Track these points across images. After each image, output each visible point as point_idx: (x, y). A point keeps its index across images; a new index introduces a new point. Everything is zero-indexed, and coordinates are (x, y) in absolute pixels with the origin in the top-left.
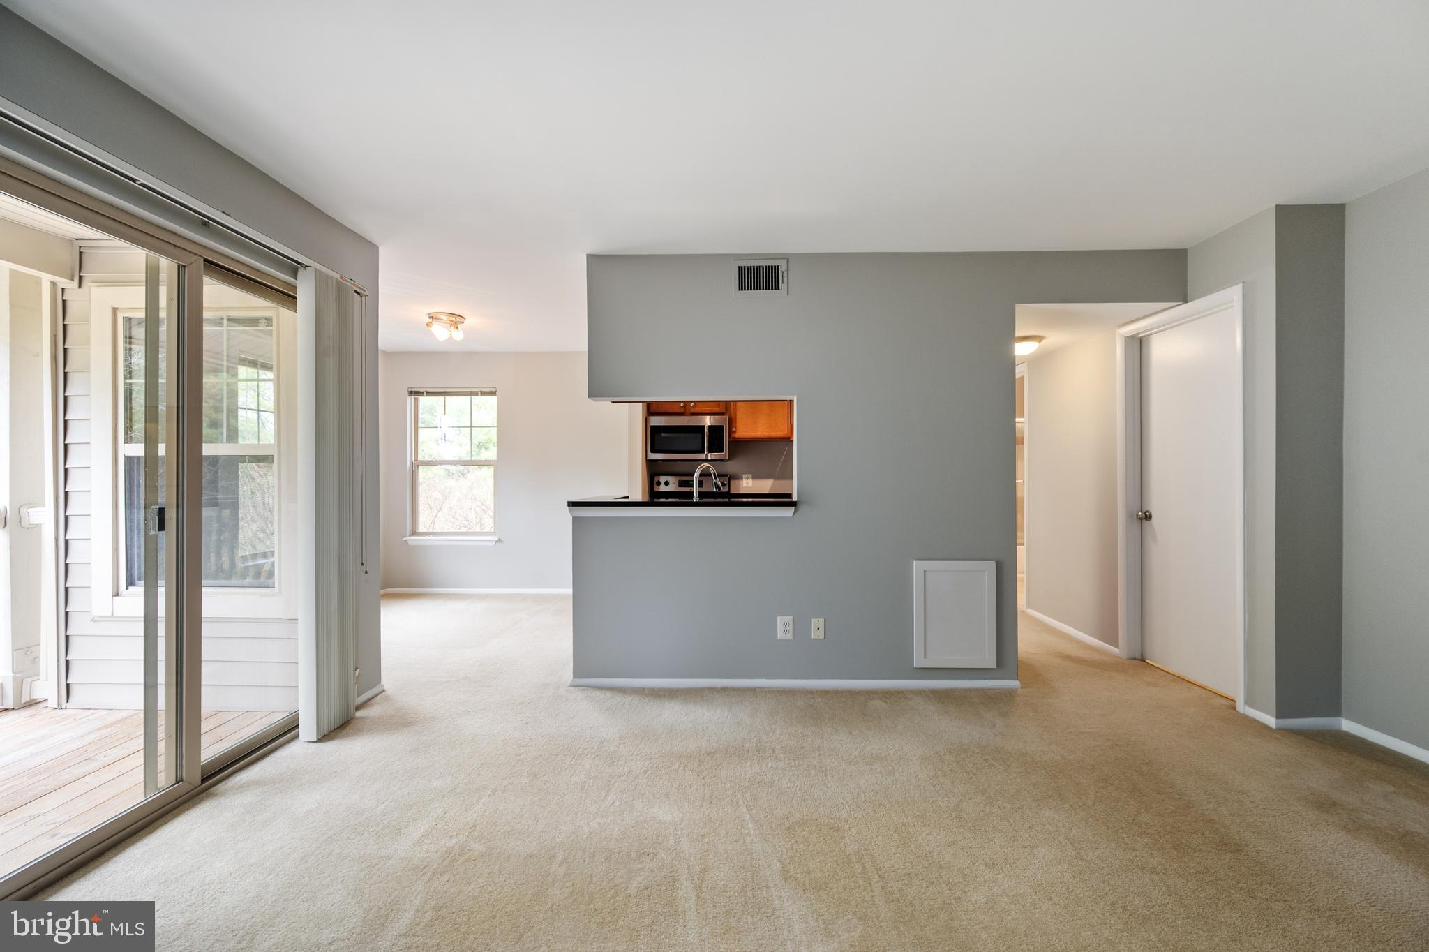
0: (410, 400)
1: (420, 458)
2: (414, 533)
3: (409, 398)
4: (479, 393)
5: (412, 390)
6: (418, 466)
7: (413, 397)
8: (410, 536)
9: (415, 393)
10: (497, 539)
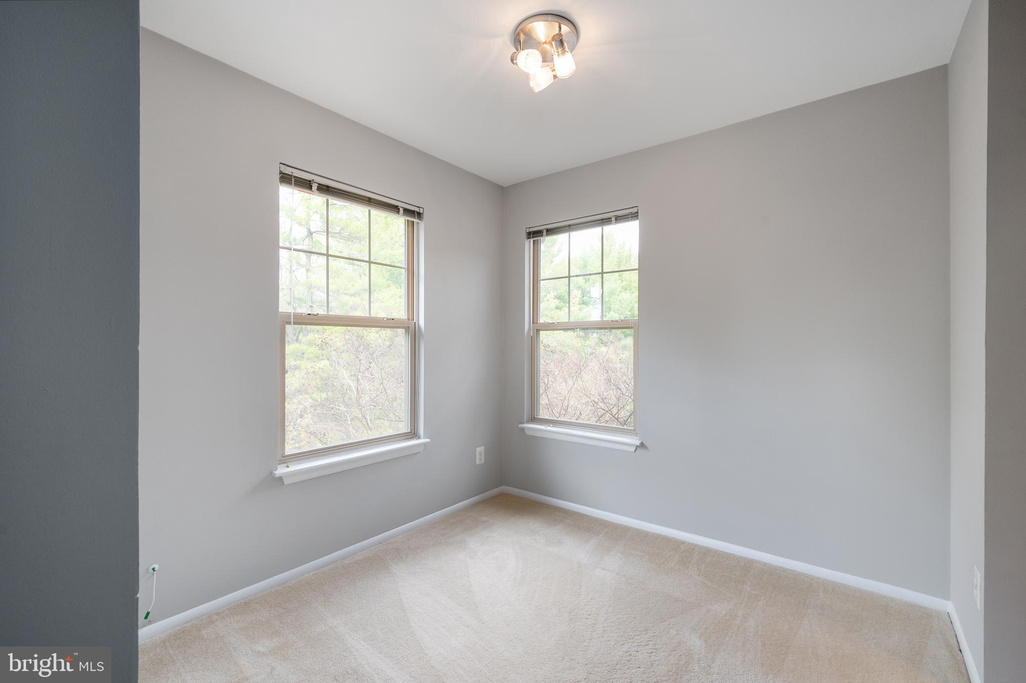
0: (528, 244)
1: (542, 320)
2: (534, 419)
3: (527, 242)
4: (613, 219)
5: (531, 230)
6: (538, 331)
7: (532, 240)
8: (528, 422)
9: (535, 234)
10: (638, 443)
